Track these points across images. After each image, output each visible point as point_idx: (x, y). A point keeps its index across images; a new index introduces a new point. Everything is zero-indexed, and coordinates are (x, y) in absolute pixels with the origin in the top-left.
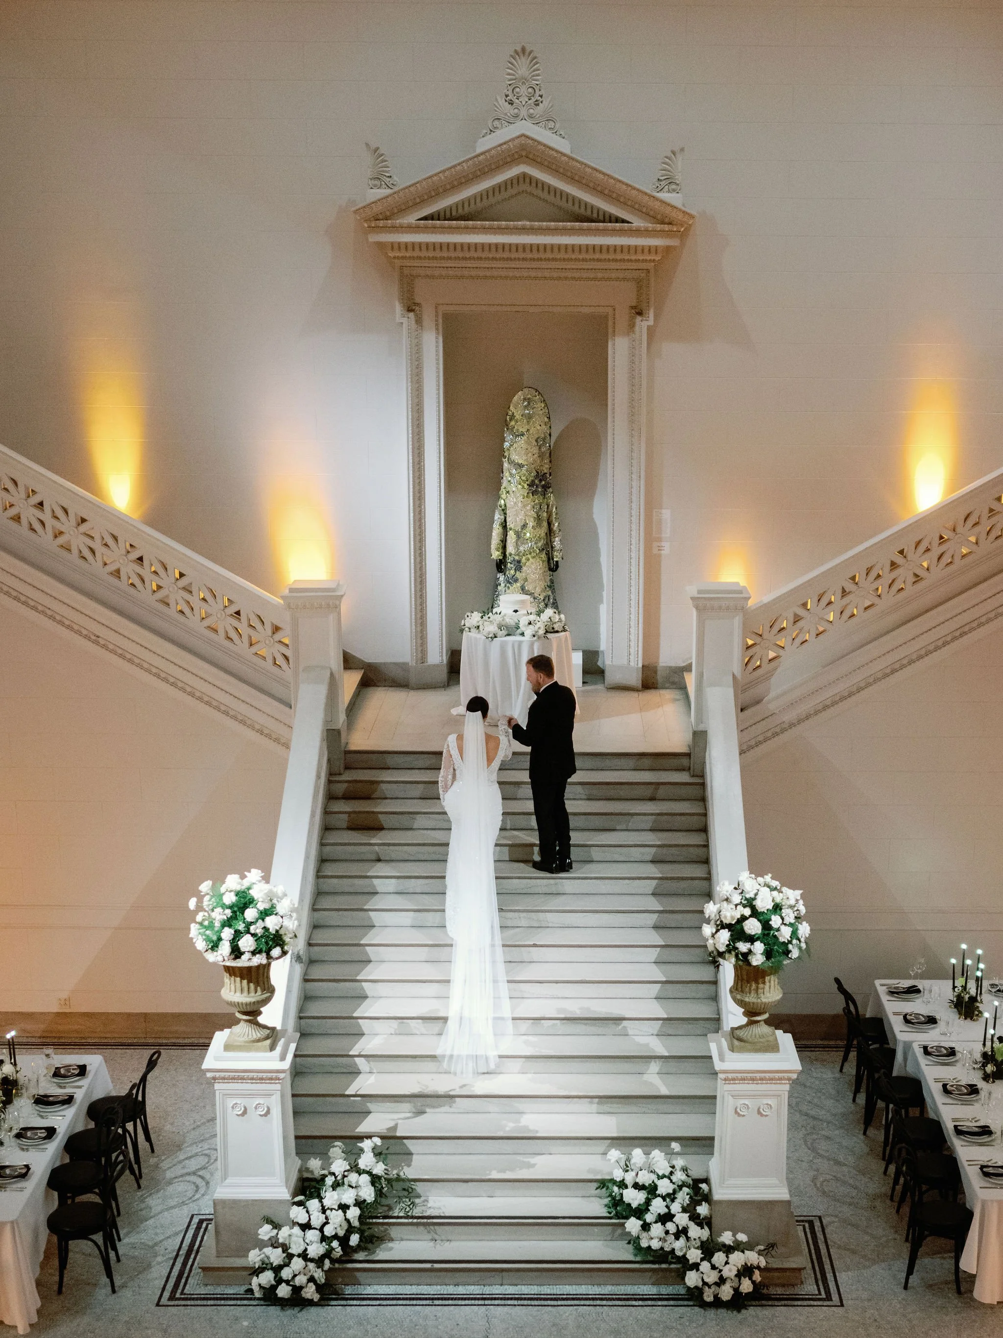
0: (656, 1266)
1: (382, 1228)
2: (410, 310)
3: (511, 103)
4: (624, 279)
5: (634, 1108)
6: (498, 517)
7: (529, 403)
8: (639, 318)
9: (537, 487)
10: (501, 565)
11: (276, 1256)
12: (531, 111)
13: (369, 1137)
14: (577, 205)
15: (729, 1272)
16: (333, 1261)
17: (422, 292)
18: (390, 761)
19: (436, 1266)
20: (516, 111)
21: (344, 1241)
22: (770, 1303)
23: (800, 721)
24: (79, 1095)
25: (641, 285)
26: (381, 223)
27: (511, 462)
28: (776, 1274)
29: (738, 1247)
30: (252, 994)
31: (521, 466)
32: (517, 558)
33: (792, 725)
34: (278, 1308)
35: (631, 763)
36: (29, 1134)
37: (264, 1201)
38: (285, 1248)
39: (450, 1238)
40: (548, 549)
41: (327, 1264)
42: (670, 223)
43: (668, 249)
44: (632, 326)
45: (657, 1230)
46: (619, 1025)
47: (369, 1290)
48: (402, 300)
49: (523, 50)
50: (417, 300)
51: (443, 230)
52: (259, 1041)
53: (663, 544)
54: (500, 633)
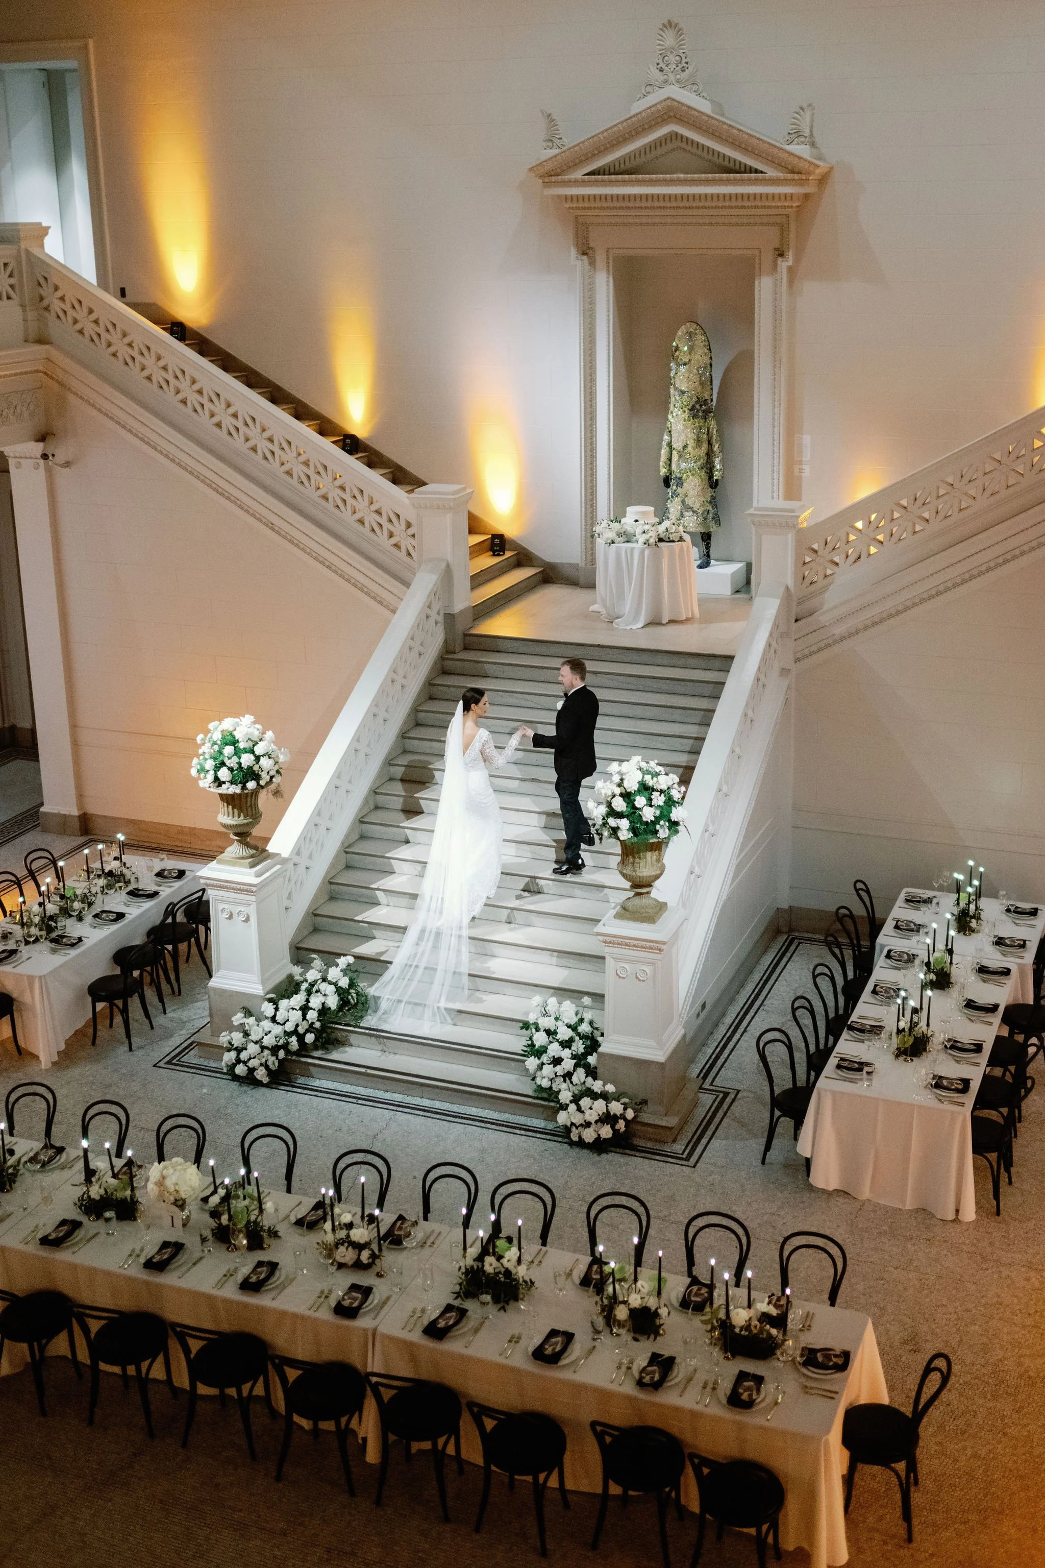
0: (546, 1103)
1: (344, 1034)
2: (584, 254)
3: (661, 70)
4: (768, 224)
5: (587, 966)
6: (666, 437)
7: (690, 337)
8: (780, 259)
9: (698, 411)
10: (667, 482)
11: (237, 1038)
12: (678, 76)
13: (345, 955)
14: (721, 159)
15: (592, 1116)
16: (288, 1052)
17: (596, 239)
18: (501, 645)
19: (369, 1071)
20: (665, 77)
21: (301, 1038)
22: (632, 1153)
23: (851, 635)
24: (163, 894)
25: (783, 229)
26: (553, 179)
27: (676, 389)
28: (650, 1130)
29: (605, 1096)
30: (236, 818)
31: (683, 393)
32: (678, 475)
33: (843, 638)
34: (238, 1084)
35: (702, 663)
36: (104, 915)
37: (244, 994)
38: (246, 1034)
39: (396, 1051)
40: (709, 468)
41: (282, 1054)
42: (799, 173)
43: (807, 196)
44: (775, 266)
45: (548, 1070)
46: (602, 892)
47: (317, 1083)
48: (577, 246)
49: (670, 23)
50: (591, 245)
51: (603, 183)
52: (243, 858)
53: (804, 467)
54: (617, 539)
